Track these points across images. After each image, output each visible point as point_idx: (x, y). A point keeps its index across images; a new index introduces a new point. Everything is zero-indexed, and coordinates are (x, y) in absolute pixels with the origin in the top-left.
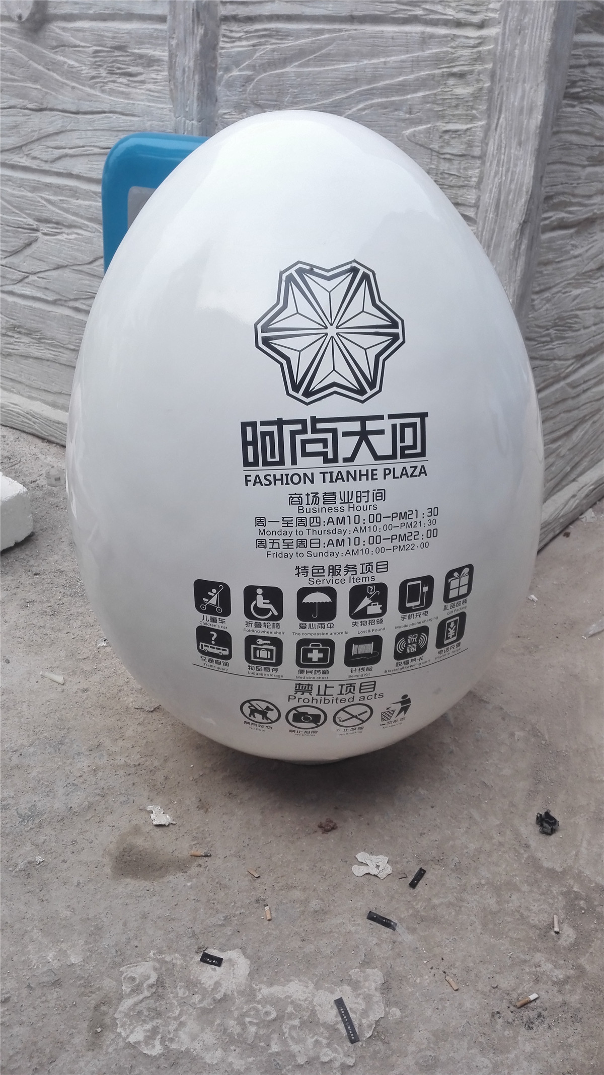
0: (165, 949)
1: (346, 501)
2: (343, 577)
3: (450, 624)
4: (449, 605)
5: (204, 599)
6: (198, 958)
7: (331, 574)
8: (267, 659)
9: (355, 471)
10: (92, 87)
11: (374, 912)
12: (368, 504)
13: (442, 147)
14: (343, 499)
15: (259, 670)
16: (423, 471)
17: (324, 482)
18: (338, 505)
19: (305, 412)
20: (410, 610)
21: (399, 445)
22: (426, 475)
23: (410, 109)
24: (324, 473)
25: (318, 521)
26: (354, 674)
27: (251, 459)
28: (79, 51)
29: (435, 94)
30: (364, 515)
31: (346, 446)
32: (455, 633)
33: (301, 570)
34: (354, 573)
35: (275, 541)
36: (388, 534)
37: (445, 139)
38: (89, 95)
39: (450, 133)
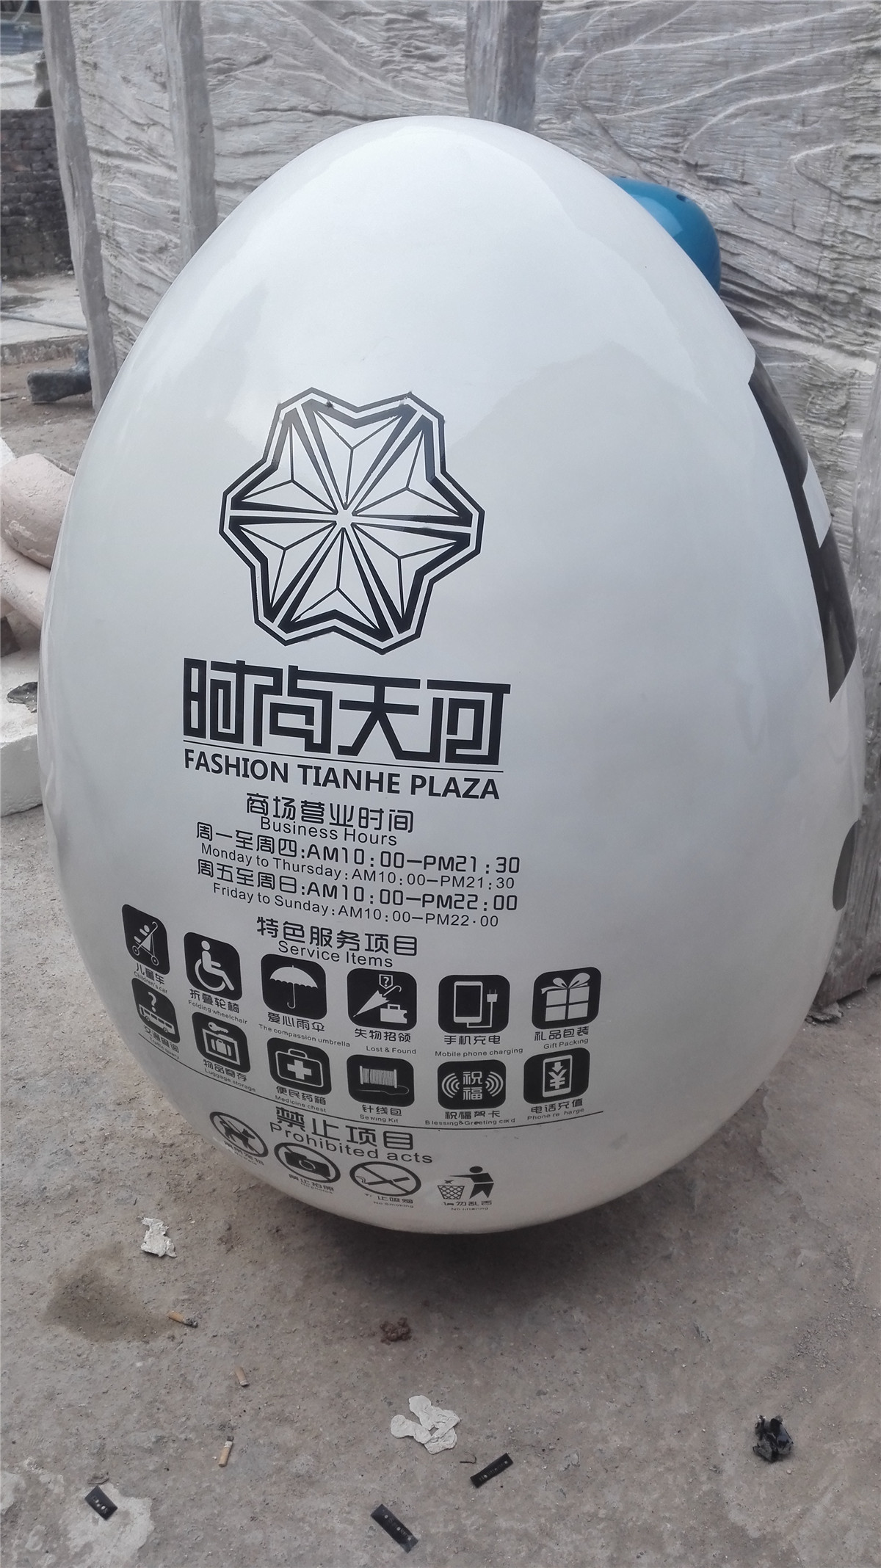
0: (49, 1460)
1: (341, 822)
2: (334, 950)
3: (550, 1066)
4: (546, 1032)
5: (136, 938)
6: (85, 1492)
7: (315, 941)
8: (227, 1056)
9: (359, 772)
10: (383, 78)
11: (389, 1508)
12: (380, 833)
13: (846, 185)
14: (335, 816)
15: (219, 1071)
16: (491, 789)
17: (305, 782)
18: (326, 825)
19: (282, 657)
20: (462, 1028)
21: (445, 736)
22: (497, 797)
23: (804, 115)
24: (305, 768)
25: (293, 848)
26: (367, 1114)
27: (195, 724)
28: (369, 21)
29: (843, 90)
30: (373, 851)
31: (347, 726)
32: (567, 1081)
33: (267, 926)
34: (355, 947)
35: (226, 868)
36: (417, 891)
37: (852, 172)
38: (379, 90)
39: (862, 161)
